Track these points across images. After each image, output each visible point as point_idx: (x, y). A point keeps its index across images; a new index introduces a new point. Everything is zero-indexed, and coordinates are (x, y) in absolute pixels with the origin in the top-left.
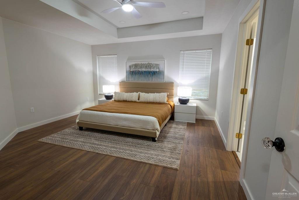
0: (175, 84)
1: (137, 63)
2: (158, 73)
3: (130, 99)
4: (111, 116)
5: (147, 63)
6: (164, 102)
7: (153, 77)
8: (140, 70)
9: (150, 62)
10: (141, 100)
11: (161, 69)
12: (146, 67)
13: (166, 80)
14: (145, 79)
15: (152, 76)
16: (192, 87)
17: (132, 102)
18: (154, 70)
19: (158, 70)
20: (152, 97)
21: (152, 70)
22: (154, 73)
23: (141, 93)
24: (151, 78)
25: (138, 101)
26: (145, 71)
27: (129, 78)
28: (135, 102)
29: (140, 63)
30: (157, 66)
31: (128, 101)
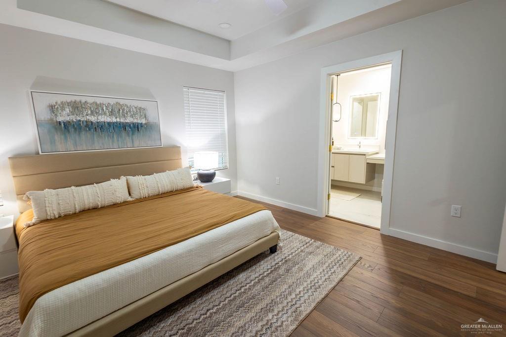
1: (78, 99)
2: (146, 129)
3: (108, 200)
5: (112, 102)
7: (135, 137)
8: (93, 119)
9: (122, 102)
10: (136, 195)
11: (152, 119)
12: (112, 113)
14: (113, 141)
15: (133, 134)
17: (115, 205)
18: (135, 121)
19: (144, 121)
21: (129, 120)
22: (136, 128)
24: (128, 140)
25: (130, 199)
26: (109, 124)
28: (125, 203)
29: (90, 100)
30: (141, 111)
31: (103, 208)
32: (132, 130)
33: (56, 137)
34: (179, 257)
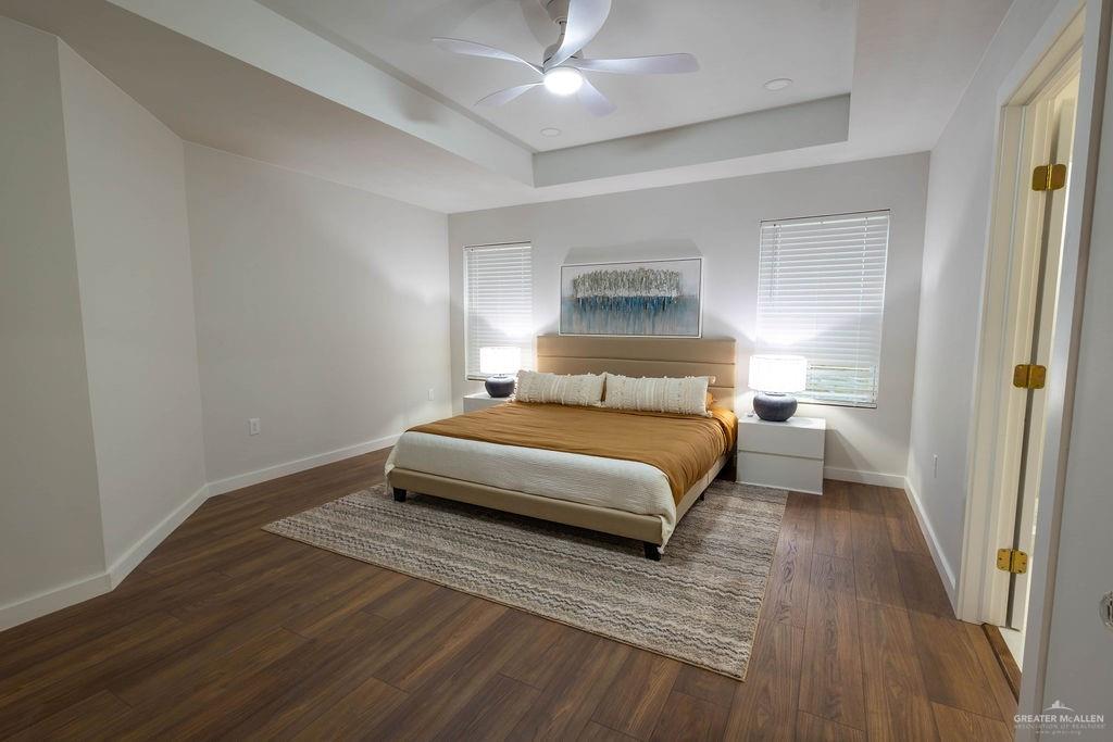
0: (738, 346)
1: (598, 269)
2: (676, 306)
3: (572, 398)
4: (498, 458)
5: (635, 268)
6: (696, 412)
7: (657, 318)
8: (610, 294)
9: (647, 267)
10: (612, 401)
11: (686, 291)
12: (632, 284)
13: (706, 329)
14: (628, 324)
15: (655, 315)
16: (807, 357)
17: (578, 406)
18: (662, 294)
19: (674, 294)
20: (650, 392)
21: (654, 293)
22: (661, 305)
23: (611, 376)
24: (648, 325)
25: (599, 404)
26: (627, 299)
27: (570, 324)
28: (590, 408)
29: (610, 269)
30: (673, 278)
31: (566, 405)
32: (655, 309)
33: (574, 318)
34: (486, 456)
